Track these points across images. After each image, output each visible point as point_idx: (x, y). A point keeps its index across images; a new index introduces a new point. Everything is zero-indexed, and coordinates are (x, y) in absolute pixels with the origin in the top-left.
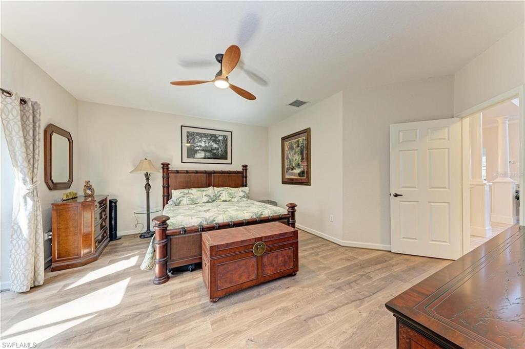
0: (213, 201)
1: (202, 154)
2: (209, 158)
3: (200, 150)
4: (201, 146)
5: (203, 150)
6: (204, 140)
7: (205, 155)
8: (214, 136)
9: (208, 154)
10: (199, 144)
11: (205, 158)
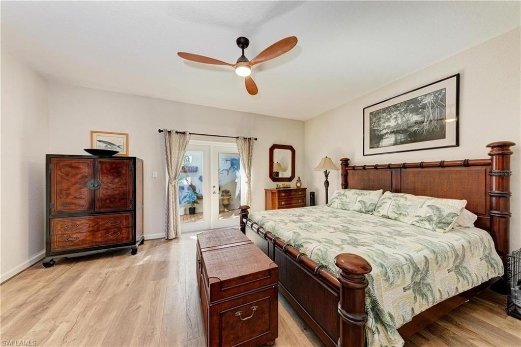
0: (367, 212)
1: (391, 139)
2: (402, 143)
3: (387, 133)
4: (389, 127)
5: (392, 133)
6: (394, 116)
7: (396, 140)
8: (414, 101)
9: (401, 137)
10: (387, 124)
11: (395, 144)
